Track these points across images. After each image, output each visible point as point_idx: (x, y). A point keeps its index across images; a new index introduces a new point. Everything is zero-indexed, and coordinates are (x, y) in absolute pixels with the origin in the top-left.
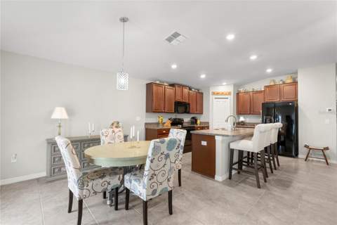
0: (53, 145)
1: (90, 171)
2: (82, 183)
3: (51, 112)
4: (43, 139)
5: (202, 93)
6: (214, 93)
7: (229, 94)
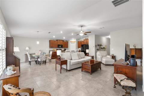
0: (26, 55)
1: (32, 57)
2: (31, 59)
3: (25, 48)
4: (24, 54)
5: (68, 42)
6: (71, 42)
7: (75, 42)
